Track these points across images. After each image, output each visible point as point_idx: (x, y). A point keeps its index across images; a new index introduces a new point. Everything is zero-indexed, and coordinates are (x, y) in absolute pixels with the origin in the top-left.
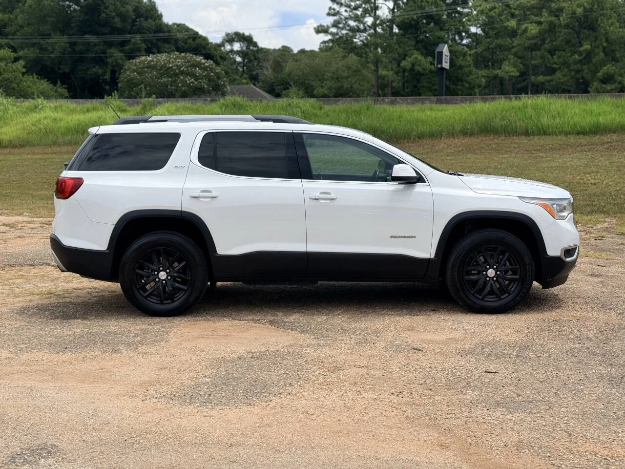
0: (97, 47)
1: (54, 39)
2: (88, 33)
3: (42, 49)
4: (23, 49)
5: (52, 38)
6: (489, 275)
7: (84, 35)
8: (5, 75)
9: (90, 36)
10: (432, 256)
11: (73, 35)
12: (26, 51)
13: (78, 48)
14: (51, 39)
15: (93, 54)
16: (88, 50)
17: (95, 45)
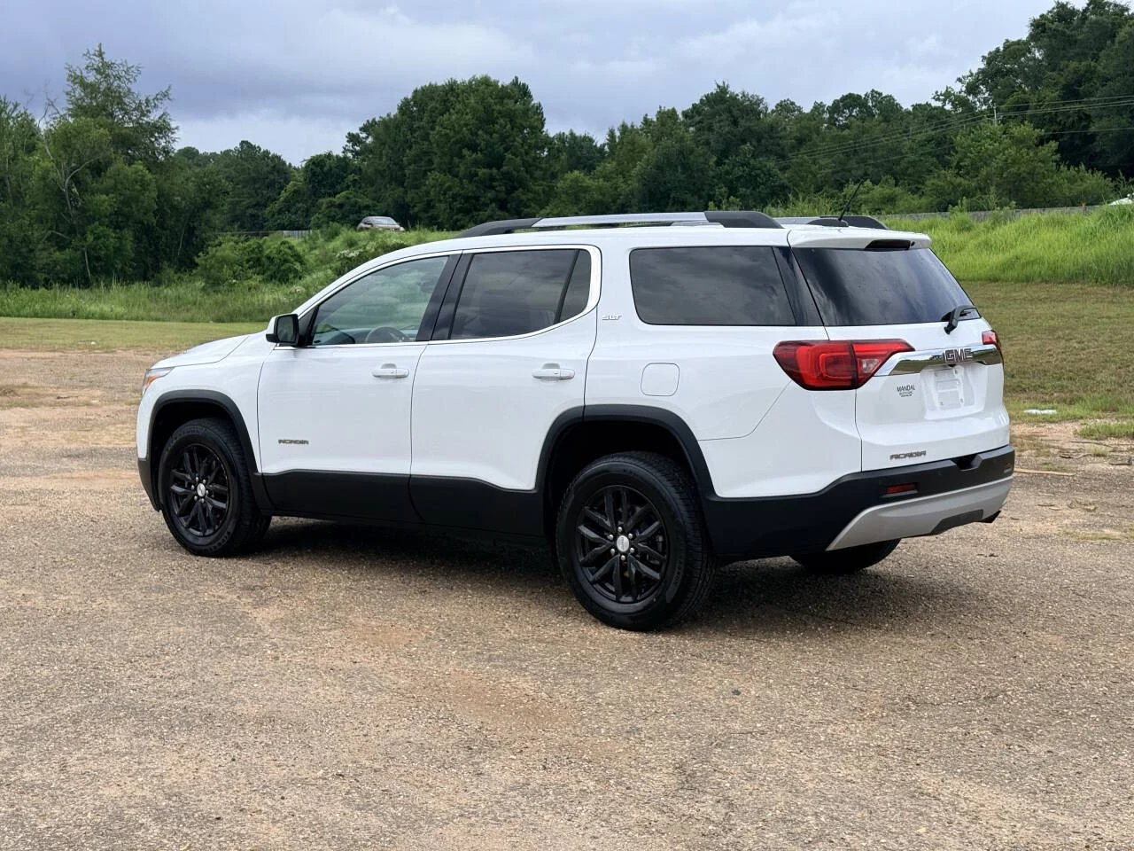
8: (1014, 169)
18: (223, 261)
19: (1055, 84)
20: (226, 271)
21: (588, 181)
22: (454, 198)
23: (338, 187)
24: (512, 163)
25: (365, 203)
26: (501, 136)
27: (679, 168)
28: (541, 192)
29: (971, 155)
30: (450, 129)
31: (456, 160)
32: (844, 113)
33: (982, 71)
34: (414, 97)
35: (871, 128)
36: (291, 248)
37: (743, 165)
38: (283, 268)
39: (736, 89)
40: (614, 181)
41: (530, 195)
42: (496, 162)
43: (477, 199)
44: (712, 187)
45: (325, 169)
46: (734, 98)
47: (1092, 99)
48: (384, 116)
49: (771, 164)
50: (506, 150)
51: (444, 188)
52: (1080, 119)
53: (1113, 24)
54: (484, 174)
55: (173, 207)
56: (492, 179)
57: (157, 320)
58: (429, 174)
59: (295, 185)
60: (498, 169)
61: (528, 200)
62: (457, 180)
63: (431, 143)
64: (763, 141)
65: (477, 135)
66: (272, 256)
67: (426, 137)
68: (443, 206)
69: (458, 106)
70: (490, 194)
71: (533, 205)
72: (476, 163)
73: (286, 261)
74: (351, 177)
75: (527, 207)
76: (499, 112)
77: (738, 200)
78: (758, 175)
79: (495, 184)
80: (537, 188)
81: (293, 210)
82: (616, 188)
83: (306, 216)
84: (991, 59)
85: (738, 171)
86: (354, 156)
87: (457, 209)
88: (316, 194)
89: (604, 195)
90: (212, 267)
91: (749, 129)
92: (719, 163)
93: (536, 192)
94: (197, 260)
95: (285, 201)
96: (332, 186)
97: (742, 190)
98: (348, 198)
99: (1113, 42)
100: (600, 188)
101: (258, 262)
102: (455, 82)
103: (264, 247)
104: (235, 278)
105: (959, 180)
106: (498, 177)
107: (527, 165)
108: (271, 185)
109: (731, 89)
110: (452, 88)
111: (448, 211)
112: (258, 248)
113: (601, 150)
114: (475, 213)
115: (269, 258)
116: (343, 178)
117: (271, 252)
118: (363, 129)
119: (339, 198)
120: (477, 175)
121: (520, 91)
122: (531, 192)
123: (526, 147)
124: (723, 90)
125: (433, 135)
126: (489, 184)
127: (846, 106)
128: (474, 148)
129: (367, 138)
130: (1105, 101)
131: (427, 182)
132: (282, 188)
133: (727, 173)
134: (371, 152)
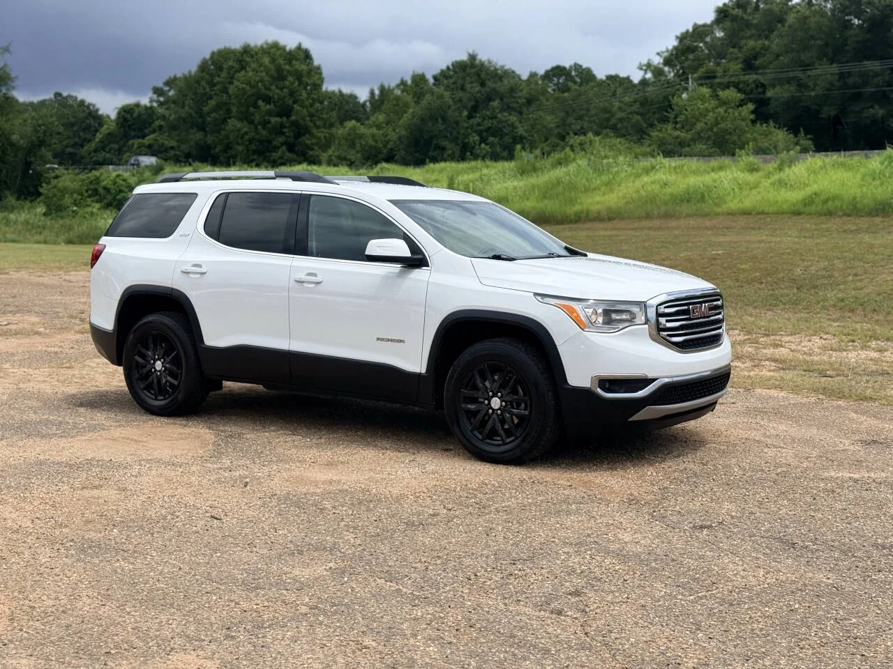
0: (880, 78)
1: (817, 71)
2: (868, 59)
3: (801, 85)
4: (774, 86)
5: (816, 69)
6: (493, 405)
7: (861, 61)
8: (722, 125)
9: (870, 62)
10: (423, 371)
11: (847, 62)
12: (778, 89)
13: (850, 81)
14: (814, 71)
15: (873, 87)
16: (865, 84)
17: (877, 75)
18: (64, 191)
19: (737, 59)
20: (68, 200)
21: (363, 130)
22: (251, 141)
23: (147, 131)
24: (300, 113)
25: (171, 145)
26: (290, 90)
27: (440, 120)
28: (322, 138)
29: (686, 113)
30: (247, 84)
31: (252, 109)
32: (553, 80)
33: (675, 48)
34: (212, 57)
35: (586, 91)
36: (125, 180)
37: (492, 118)
38: (118, 197)
39: (483, 57)
40: (384, 130)
41: (314, 141)
42: (286, 112)
43: (270, 142)
44: (467, 136)
45: (135, 115)
46: (482, 64)
47: (767, 71)
48: (186, 72)
49: (513, 118)
50: (294, 102)
51: (242, 132)
52: (757, 86)
53: (781, 11)
54: (276, 122)
55: (12, 145)
56: (282, 126)
57: (13, 241)
58: (229, 121)
59: (108, 128)
60: (288, 118)
61: (312, 144)
62: (252, 126)
63: (230, 96)
64: (505, 100)
65: (270, 89)
66: (108, 187)
67: (225, 91)
68: (240, 148)
69: (253, 65)
70: (281, 139)
71: (316, 148)
72: (270, 113)
73: (121, 191)
74: (157, 123)
75: (313, 150)
76: (288, 72)
77: (488, 147)
78: (504, 127)
79: (285, 130)
80: (319, 135)
81: (107, 150)
82: (386, 136)
83: (119, 154)
84: (682, 38)
85: (488, 123)
86: (159, 106)
87: (253, 151)
88: (126, 137)
89: (376, 141)
90: (54, 195)
91: (494, 89)
92: (470, 117)
93: (319, 138)
94: (41, 190)
95: (100, 142)
96: (140, 129)
97: (491, 139)
98: (156, 140)
99: (783, 26)
100: (373, 136)
101: (96, 192)
102: (249, 46)
103: (101, 178)
104: (76, 205)
105: (677, 133)
106: (287, 125)
107: (311, 115)
108: (87, 129)
109: (479, 57)
110: (246, 50)
111: (245, 151)
112: (95, 180)
113: (364, 105)
114: (268, 154)
115: (105, 188)
116: (150, 124)
117: (108, 183)
118: (167, 83)
119: (148, 140)
120: (269, 122)
121: (304, 55)
122: (315, 138)
123: (311, 101)
124: (473, 57)
125: (231, 89)
126: (279, 130)
127: (554, 76)
128: (268, 100)
129: (169, 91)
130: (777, 72)
131: (227, 128)
132: (97, 131)
133: (479, 125)
134: (174, 102)
